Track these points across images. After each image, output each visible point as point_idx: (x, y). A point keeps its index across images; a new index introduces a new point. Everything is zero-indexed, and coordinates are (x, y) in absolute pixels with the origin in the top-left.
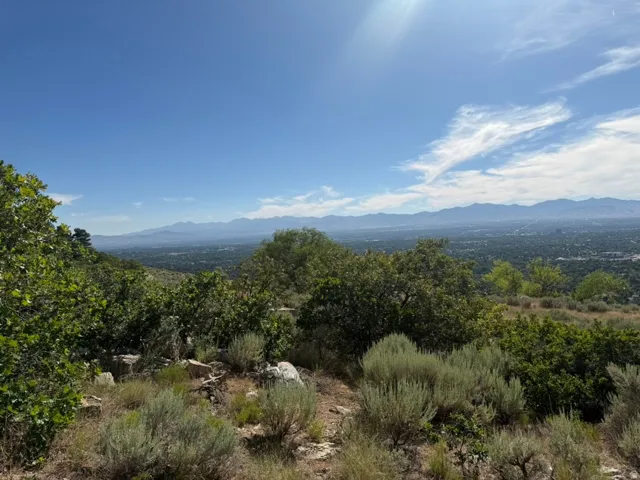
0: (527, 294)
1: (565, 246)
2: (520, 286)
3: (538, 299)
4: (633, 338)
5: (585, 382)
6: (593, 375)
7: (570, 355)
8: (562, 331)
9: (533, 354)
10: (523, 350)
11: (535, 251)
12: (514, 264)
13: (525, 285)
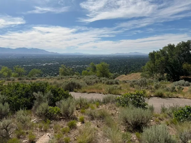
0: (14, 77)
1: (25, 62)
2: (11, 74)
3: (17, 78)
4: (40, 85)
5: (28, 99)
6: (30, 96)
7: (24, 92)
8: (22, 86)
9: (13, 94)
10: (9, 94)
11: (16, 63)
12: (9, 68)
13: (13, 74)
